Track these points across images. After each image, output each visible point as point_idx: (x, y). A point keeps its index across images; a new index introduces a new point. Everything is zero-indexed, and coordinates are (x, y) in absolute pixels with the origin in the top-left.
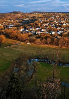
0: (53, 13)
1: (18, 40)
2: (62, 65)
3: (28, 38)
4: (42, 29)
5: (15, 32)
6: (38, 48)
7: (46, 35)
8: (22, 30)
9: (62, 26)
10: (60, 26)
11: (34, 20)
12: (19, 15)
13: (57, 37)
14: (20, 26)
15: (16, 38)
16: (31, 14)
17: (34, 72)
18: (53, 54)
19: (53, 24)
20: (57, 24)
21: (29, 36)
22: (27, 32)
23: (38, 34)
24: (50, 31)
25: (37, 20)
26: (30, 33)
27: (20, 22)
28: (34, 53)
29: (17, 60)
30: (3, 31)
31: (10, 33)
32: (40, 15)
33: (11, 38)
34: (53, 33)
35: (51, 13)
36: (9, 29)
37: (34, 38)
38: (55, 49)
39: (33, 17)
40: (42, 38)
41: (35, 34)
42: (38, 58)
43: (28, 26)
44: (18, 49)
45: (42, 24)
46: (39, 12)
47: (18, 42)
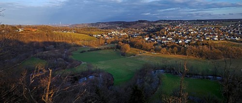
0: (180, 21)
1: (143, 49)
2: (190, 77)
3: (153, 47)
4: (168, 37)
5: (140, 41)
6: (163, 58)
7: (172, 44)
8: (147, 39)
9: (190, 34)
10: (187, 34)
11: (159, 28)
12: (145, 24)
13: (184, 46)
14: (145, 35)
15: (141, 47)
16: (157, 22)
17: (159, 84)
18: (180, 65)
19: (180, 32)
20: (185, 33)
21: (155, 45)
22: (153, 41)
23: (164, 43)
24: (177, 40)
25: (162, 28)
26: (155, 42)
27: (145, 31)
28: (159, 63)
29: (141, 71)
30: (128, 40)
31: (135, 42)
32: (166, 24)
33: (135, 48)
34: (180, 42)
35: (177, 21)
36: (134, 38)
37: (160, 47)
38: (182, 59)
39: (159, 26)
40: (169, 48)
41: (161, 43)
42: (163, 68)
43: (154, 34)
44: (143, 59)
45: (168, 32)
46: (165, 21)
47: (143, 51)
